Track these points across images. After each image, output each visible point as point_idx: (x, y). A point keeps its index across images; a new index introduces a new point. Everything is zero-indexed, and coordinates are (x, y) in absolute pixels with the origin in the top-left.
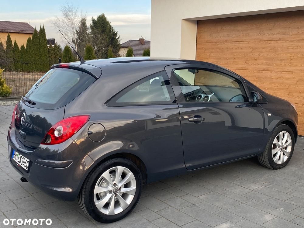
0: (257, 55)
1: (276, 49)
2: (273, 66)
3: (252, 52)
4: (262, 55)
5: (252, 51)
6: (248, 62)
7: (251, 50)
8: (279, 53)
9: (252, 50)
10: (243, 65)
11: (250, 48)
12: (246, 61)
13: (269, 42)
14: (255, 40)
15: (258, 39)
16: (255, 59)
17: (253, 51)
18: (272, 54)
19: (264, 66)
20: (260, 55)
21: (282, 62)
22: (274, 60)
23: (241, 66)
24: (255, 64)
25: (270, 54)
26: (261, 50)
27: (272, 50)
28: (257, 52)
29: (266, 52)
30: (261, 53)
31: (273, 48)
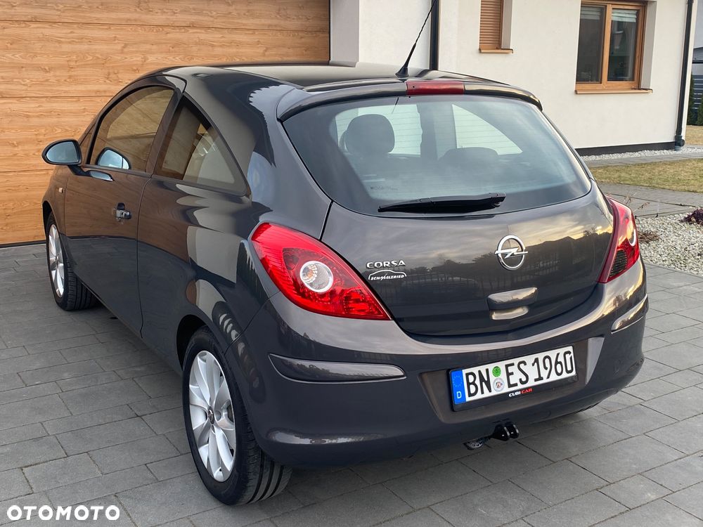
1: (186, 46)
3: (122, 52)
4: (151, 59)
5: (122, 50)
6: (113, 76)
7: (119, 47)
8: (193, 55)
9: (124, 47)
10: (101, 84)
11: (117, 41)
12: (109, 74)
13: (165, 29)
14: (128, 23)
15: (135, 21)
16: (135, 68)
17: (126, 50)
18: (177, 58)
20: (145, 59)
23: (96, 87)
25: (171, 58)
26: (148, 46)
27: (176, 49)
28: (137, 52)
29: (161, 53)
30: (148, 56)
31: (177, 44)
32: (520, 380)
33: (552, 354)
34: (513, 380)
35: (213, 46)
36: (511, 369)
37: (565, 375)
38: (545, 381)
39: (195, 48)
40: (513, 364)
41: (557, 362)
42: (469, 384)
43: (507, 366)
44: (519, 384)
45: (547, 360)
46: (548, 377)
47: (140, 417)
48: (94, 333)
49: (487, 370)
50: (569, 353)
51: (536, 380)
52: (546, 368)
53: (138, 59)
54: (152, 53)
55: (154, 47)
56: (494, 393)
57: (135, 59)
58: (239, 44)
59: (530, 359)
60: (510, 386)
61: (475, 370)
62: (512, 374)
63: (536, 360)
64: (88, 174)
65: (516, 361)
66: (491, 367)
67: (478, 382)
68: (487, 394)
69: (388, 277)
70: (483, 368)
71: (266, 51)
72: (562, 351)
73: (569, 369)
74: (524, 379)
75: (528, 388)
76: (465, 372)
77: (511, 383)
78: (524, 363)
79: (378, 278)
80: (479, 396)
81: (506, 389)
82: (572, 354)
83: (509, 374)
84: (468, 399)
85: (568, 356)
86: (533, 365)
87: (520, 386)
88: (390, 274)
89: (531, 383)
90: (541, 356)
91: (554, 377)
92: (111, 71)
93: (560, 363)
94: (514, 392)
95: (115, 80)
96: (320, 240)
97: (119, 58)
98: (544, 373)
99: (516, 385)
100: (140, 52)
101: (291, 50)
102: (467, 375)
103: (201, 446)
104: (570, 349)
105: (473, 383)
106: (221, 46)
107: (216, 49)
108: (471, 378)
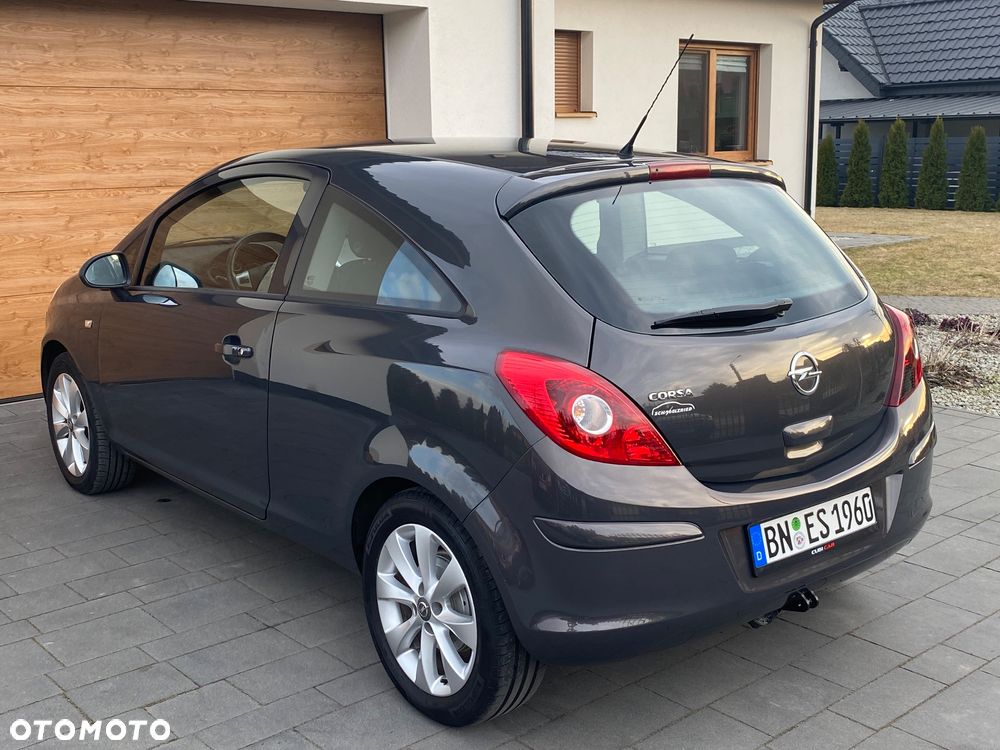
0: (128, 136)
1: (194, 116)
2: (191, 170)
3: (107, 126)
4: (147, 135)
5: (107, 124)
6: (94, 161)
7: (103, 119)
8: (204, 129)
9: (110, 120)
11: (99, 111)
12: (89, 157)
13: (166, 93)
14: (115, 85)
15: (124, 81)
16: (125, 149)
17: (111, 123)
18: (183, 133)
19: (159, 173)
20: (139, 136)
21: (218, 156)
22: (190, 150)
23: (72, 177)
24: (125, 168)
25: (174, 133)
26: (142, 118)
27: (181, 121)
28: (126, 126)
29: (161, 126)
30: (143, 131)
31: (182, 114)
32: (821, 532)
33: (850, 498)
34: (815, 533)
35: (230, 115)
36: (811, 520)
37: (866, 524)
38: (846, 532)
39: (206, 119)
40: (811, 514)
41: (856, 509)
42: (769, 541)
43: (806, 516)
44: (820, 537)
45: (846, 506)
46: (849, 528)
47: (272, 627)
48: (144, 522)
49: (786, 523)
50: (866, 495)
51: (837, 532)
52: (846, 517)
53: (128, 135)
54: (147, 126)
55: (151, 119)
56: (796, 551)
57: (124, 135)
58: (266, 112)
59: (828, 506)
60: (812, 541)
61: (773, 523)
62: (812, 525)
63: (836, 507)
64: (139, 299)
65: (815, 509)
66: (789, 518)
67: (777, 538)
68: (789, 553)
69: (674, 411)
70: (781, 521)
71: (302, 121)
72: (860, 493)
73: (869, 516)
74: (825, 532)
75: (830, 543)
76: (763, 526)
77: (813, 537)
78: (823, 511)
79: (663, 413)
80: (780, 556)
81: (808, 546)
82: (870, 497)
83: (809, 526)
84: (770, 560)
85: (866, 499)
86: (833, 513)
87: (822, 541)
88: (676, 407)
89: (833, 536)
90: (839, 501)
91: (855, 528)
92: (91, 154)
93: (860, 509)
94: (816, 548)
95: (98, 166)
96: (588, 368)
97: (103, 135)
98: (845, 523)
99: (817, 539)
100: (133, 125)
101: (335, 120)
102: (766, 530)
103: (399, 653)
104: (867, 490)
105: (773, 540)
106: (241, 115)
107: (234, 119)
108: (770, 532)
